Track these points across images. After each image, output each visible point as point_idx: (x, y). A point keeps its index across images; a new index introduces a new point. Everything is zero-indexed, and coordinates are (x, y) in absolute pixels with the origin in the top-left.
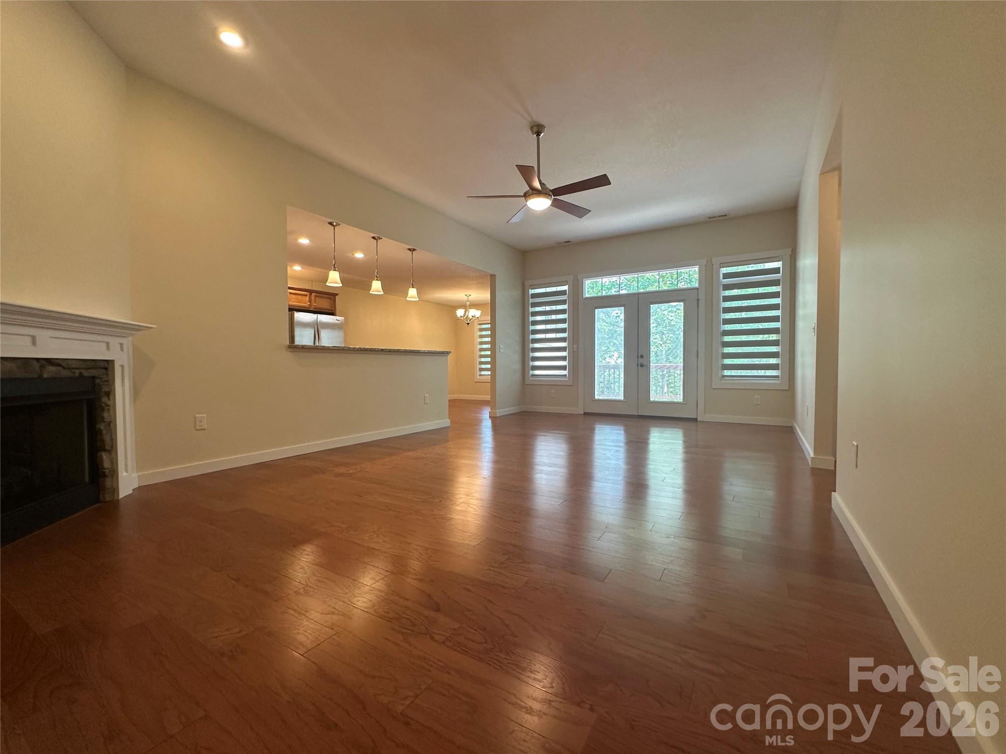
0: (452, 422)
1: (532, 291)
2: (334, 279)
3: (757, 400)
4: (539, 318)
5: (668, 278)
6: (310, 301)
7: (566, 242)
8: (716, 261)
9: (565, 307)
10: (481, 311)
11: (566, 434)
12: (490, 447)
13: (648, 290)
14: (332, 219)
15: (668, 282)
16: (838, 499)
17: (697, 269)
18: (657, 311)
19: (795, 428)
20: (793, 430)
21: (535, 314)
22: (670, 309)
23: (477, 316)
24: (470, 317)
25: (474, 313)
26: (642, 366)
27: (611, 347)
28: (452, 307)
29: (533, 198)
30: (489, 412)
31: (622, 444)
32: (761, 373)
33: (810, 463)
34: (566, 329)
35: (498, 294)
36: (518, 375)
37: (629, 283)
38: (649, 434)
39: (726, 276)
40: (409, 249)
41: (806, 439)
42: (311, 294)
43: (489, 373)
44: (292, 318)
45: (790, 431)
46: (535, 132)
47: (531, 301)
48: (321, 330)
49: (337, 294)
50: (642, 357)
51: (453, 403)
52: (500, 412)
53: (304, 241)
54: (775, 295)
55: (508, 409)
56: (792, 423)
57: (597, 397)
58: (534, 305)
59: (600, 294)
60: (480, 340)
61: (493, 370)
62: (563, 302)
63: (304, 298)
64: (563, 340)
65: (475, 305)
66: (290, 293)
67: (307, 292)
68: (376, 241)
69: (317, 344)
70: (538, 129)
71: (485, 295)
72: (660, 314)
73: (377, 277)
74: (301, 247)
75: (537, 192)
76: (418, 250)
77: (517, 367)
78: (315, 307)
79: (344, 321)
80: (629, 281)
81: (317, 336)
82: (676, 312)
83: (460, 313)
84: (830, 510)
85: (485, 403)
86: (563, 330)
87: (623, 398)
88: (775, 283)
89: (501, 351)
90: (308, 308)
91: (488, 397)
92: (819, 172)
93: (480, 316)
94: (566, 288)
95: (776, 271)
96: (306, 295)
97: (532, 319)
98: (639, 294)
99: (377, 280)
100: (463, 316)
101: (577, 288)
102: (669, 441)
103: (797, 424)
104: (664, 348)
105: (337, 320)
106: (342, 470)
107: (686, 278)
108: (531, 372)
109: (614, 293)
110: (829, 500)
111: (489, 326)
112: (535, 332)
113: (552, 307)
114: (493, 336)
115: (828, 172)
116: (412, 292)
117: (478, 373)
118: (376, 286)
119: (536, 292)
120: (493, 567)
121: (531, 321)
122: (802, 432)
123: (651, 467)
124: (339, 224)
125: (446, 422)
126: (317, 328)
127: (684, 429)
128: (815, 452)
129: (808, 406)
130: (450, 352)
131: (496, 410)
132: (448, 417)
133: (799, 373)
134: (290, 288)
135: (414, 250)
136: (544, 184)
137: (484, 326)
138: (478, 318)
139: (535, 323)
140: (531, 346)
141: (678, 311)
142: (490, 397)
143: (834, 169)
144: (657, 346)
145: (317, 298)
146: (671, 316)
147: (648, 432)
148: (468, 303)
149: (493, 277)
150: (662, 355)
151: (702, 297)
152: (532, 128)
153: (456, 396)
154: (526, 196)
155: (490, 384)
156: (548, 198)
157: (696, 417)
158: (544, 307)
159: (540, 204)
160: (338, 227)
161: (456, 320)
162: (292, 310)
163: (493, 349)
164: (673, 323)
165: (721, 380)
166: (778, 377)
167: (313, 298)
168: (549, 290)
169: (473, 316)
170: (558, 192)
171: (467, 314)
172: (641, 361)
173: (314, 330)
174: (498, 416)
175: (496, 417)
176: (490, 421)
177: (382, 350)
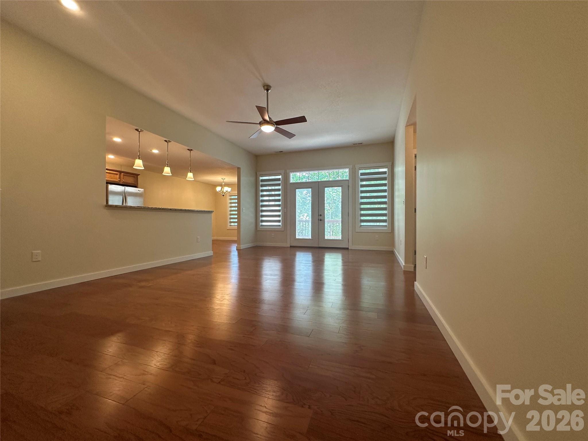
0: (214, 253)
1: (261, 178)
2: (139, 164)
3: (377, 238)
4: (265, 193)
5: (332, 174)
6: (120, 178)
7: (280, 152)
8: (357, 166)
9: (280, 187)
10: (231, 188)
11: (279, 258)
12: (236, 267)
13: (322, 180)
14: (138, 127)
15: (332, 177)
16: (418, 286)
17: (347, 170)
18: (328, 191)
19: (395, 251)
20: (393, 253)
21: (263, 191)
22: (333, 191)
23: (229, 191)
24: (225, 191)
25: (227, 189)
26: (321, 220)
27: (303, 210)
28: (214, 185)
29: (264, 125)
30: (236, 247)
31: (311, 262)
32: (378, 224)
33: (403, 269)
34: (280, 199)
35: (242, 179)
36: (253, 225)
37: (312, 176)
38: (325, 256)
39: (362, 174)
40: (188, 150)
41: (401, 257)
42: (121, 174)
43: (236, 224)
44: (107, 188)
45: (392, 253)
46: (265, 89)
47: (261, 183)
48: (127, 196)
49: (139, 175)
50: (321, 215)
51: (215, 242)
52: (243, 247)
53: (117, 140)
54: (385, 185)
55: (247, 245)
56: (393, 249)
57: (297, 237)
58: (262, 186)
59: (297, 181)
60: (230, 205)
61: (239, 222)
62: (278, 185)
63: (116, 176)
64: (278, 206)
65: (228, 185)
66: (107, 173)
67: (119, 172)
68: (167, 143)
69: (124, 204)
70: (267, 88)
71: (234, 179)
72: (328, 193)
73: (168, 165)
74: (115, 143)
75: (267, 122)
76: (194, 150)
77: (253, 220)
78: (123, 182)
79: (143, 191)
80: (312, 175)
81: (125, 199)
82: (336, 192)
83: (218, 189)
84: (414, 290)
85: (234, 242)
86: (279, 200)
87: (311, 238)
88: (385, 179)
89: (244, 211)
90: (118, 182)
91: (235, 238)
92: (405, 125)
93: (231, 191)
94: (280, 177)
95: (385, 173)
96: (117, 174)
97: (261, 193)
98: (319, 182)
99: (167, 166)
100: (220, 190)
101: (286, 178)
102: (335, 260)
103: (396, 250)
104: (331, 211)
105: (139, 190)
106: (143, 284)
107: (341, 175)
108: (261, 224)
109: (304, 181)
110: (413, 285)
111: (236, 197)
112: (263, 201)
113: (272, 187)
114: (239, 203)
115: (409, 125)
116: (190, 175)
117: (229, 224)
118: (167, 170)
119: (263, 179)
120: (246, 335)
121: (261, 195)
122: (398, 254)
123: (325, 273)
124: (143, 131)
125: (210, 253)
126: (125, 196)
127: (341, 253)
128: (405, 263)
129: (401, 240)
130: (213, 211)
131: (240, 245)
132: (211, 250)
133: (396, 224)
134: (107, 169)
135: (192, 150)
136: (270, 118)
137: (233, 197)
138: (229, 192)
139: (263, 196)
140: (261, 209)
141: (337, 192)
142: (237, 238)
143: (411, 125)
144: (327, 210)
145: (125, 177)
146: (334, 195)
147: (324, 255)
148: (223, 183)
149: (239, 169)
150: (329, 215)
151: (350, 185)
152: (264, 87)
153: (215, 238)
154: (261, 124)
155: (237, 230)
156: (273, 126)
157: (348, 247)
158: (268, 187)
159: (268, 129)
160: (141, 132)
161: (216, 193)
162: (109, 183)
163: (239, 211)
164: (335, 198)
165: (360, 228)
166: (386, 226)
167: (122, 176)
168: (271, 178)
169: (226, 191)
170: (278, 123)
171: (223, 190)
172: (320, 218)
173: (122, 196)
174: (241, 249)
175: (240, 250)
176: (237, 252)
177: (170, 209)
